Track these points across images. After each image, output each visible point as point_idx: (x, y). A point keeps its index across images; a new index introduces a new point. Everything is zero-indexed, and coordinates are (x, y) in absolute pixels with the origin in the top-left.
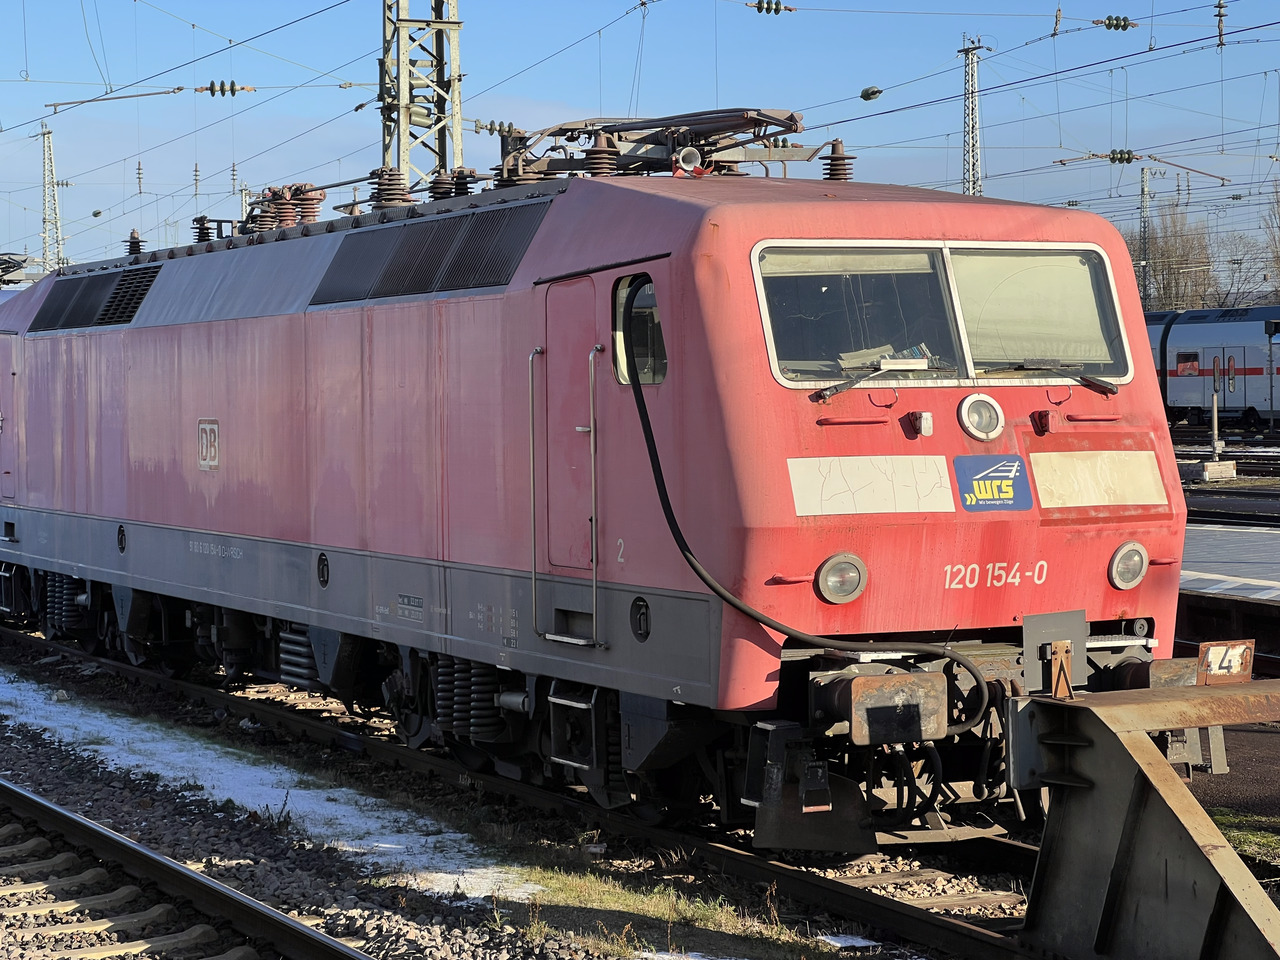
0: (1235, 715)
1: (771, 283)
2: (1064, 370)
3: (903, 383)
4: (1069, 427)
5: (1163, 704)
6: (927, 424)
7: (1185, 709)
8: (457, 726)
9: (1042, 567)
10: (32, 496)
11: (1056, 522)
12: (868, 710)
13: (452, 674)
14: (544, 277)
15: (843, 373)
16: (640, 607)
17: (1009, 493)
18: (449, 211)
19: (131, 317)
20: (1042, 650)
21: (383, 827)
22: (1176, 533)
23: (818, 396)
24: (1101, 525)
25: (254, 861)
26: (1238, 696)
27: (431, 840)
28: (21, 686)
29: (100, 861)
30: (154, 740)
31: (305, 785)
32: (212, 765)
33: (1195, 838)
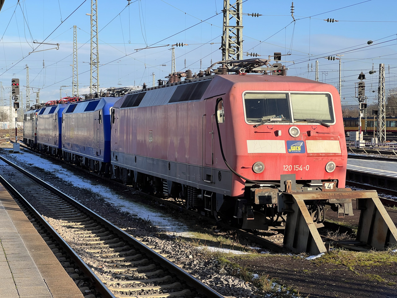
0: (325, 197)
2: (317, 121)
3: (276, 124)
4: (317, 134)
5: (309, 194)
6: (280, 133)
7: (314, 196)
8: (191, 202)
9: (308, 167)
10: (120, 149)
11: (311, 156)
12: (259, 196)
14: (206, 98)
15: (262, 121)
16: (220, 173)
17: (300, 149)
18: (196, 81)
19: (139, 105)
20: (285, 182)
21: (171, 224)
22: (343, 160)
23: (255, 126)
24: (323, 157)
25: (137, 229)
26: (328, 193)
27: (179, 227)
28: (115, 195)
29: (105, 227)
30: (135, 207)
31: (161, 216)
32: (144, 212)
33: (306, 222)
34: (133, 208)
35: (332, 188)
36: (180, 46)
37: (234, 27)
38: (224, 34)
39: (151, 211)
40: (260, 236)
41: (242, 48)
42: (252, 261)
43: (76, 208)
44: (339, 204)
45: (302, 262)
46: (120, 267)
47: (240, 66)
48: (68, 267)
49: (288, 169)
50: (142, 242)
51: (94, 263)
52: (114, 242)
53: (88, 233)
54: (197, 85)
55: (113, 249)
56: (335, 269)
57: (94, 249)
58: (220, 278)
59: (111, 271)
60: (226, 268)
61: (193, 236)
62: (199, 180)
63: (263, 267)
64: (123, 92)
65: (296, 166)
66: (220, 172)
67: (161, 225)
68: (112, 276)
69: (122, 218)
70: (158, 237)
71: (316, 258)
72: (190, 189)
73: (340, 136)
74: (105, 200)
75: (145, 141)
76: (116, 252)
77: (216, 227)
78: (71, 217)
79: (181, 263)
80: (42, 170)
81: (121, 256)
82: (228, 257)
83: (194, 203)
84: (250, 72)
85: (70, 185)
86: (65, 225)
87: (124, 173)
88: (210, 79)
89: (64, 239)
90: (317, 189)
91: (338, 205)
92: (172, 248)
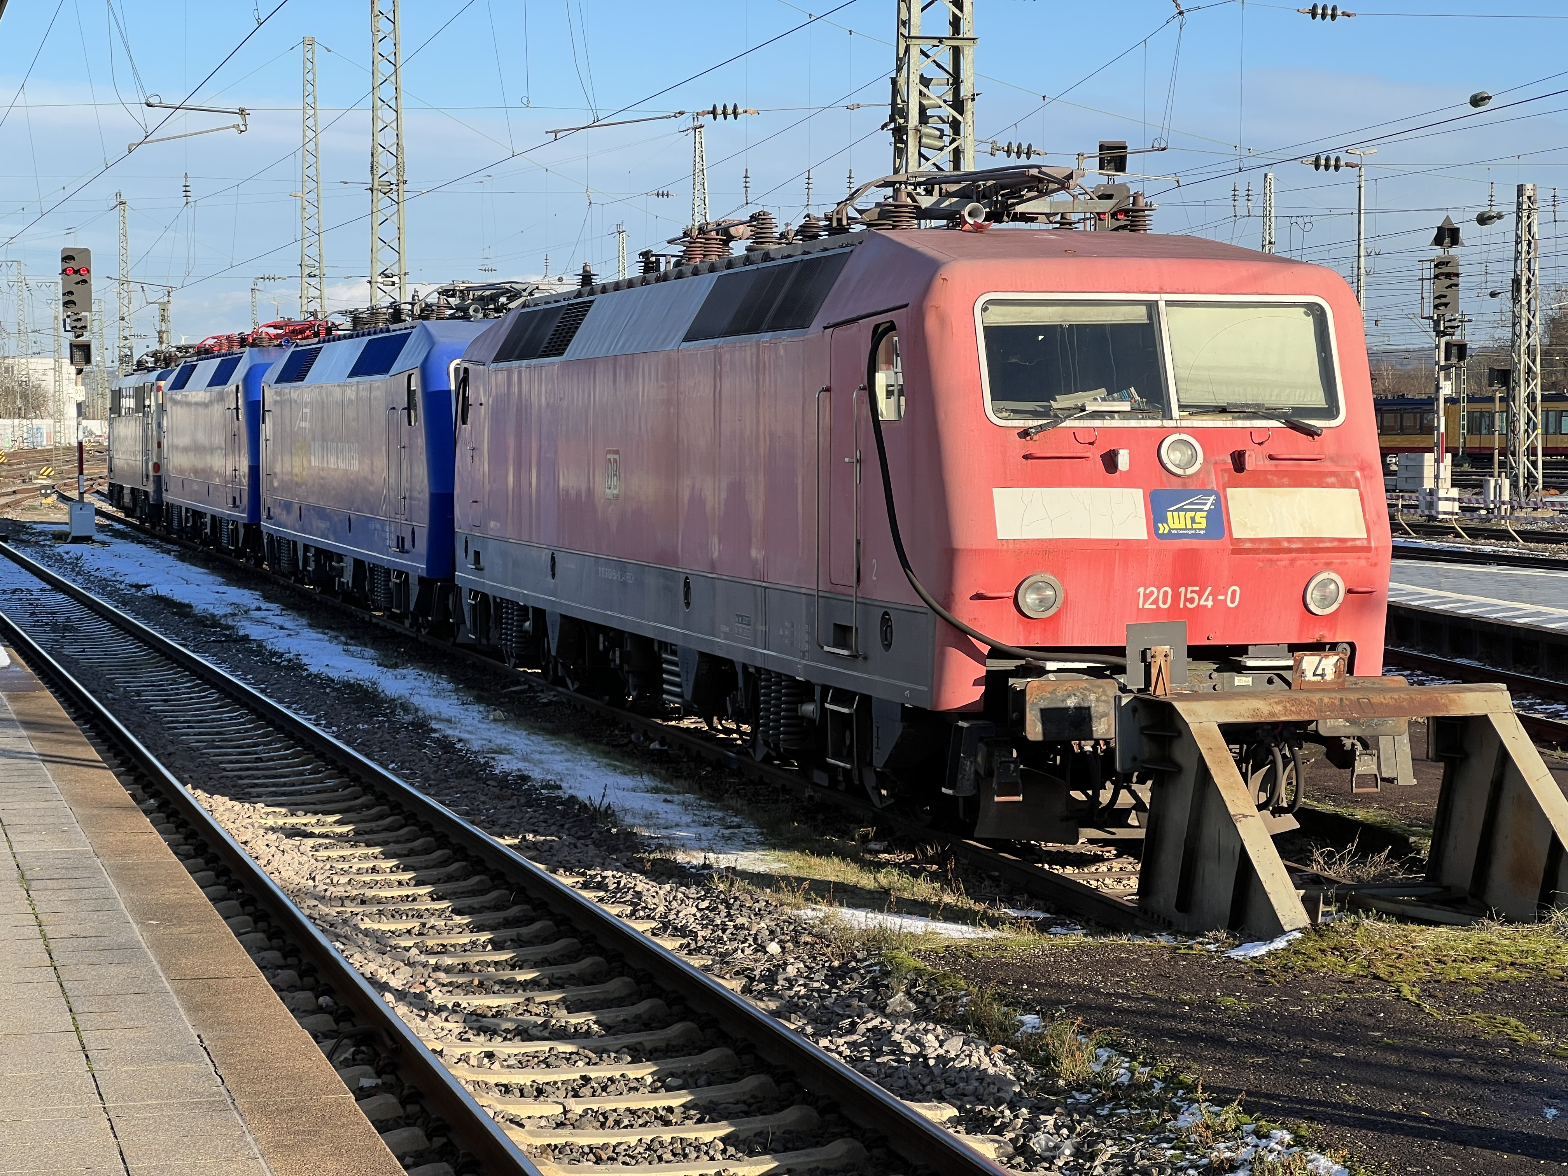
0: (1305, 713)
1: (991, 332)
2: (1270, 414)
3: (1107, 423)
4: (1270, 465)
5: (1240, 702)
6: (1124, 460)
7: (1259, 706)
8: (773, 735)
9: (1234, 592)
10: (492, 524)
11: (1248, 551)
12: (1042, 710)
13: (769, 687)
14: (832, 322)
15: (1052, 413)
16: (886, 620)
17: (1202, 523)
18: (789, 256)
19: (564, 350)
20: (1144, 653)
21: (693, 821)
22: (1375, 565)
23: (1025, 433)
24: (1293, 555)
25: (560, 838)
26: (1315, 697)
27: (727, 832)
28: (471, 707)
29: (433, 833)
30: (552, 753)
31: (656, 790)
32: (585, 773)
33: (1230, 809)
34: (543, 757)
35: (1330, 676)
36: (725, 118)
37: (941, 40)
38: (899, 69)
39: (616, 768)
40: (1046, 866)
41: (970, 123)
42: (1013, 964)
43: (320, 756)
44: (1360, 739)
45: (1214, 968)
46: (496, 988)
47: (965, 195)
48: (292, 988)
49: (1155, 602)
50: (579, 891)
51: (393, 973)
52: (468, 892)
53: (366, 857)
54: (797, 269)
55: (466, 920)
56: (1344, 995)
57: (392, 920)
58: (889, 1032)
59: (459, 1005)
60: (913, 991)
61: (783, 865)
62: (806, 647)
63: (1058, 986)
64: (503, 300)
65: (1188, 591)
66: (886, 613)
67: (655, 825)
68: (462, 1025)
69: (500, 798)
70: (643, 872)
71: (1269, 954)
72: (769, 680)
73: (1362, 469)
74: (434, 727)
75: (590, 492)
76: (479, 928)
77: (871, 831)
78: (300, 793)
79: (737, 973)
80: (182, 610)
81: (498, 946)
82: (920, 951)
83: (786, 737)
84: (1005, 218)
85: (295, 667)
86: (275, 823)
87: (507, 618)
88: (848, 249)
89: (275, 877)
90: (1270, 681)
91: (1353, 745)
92: (698, 915)
